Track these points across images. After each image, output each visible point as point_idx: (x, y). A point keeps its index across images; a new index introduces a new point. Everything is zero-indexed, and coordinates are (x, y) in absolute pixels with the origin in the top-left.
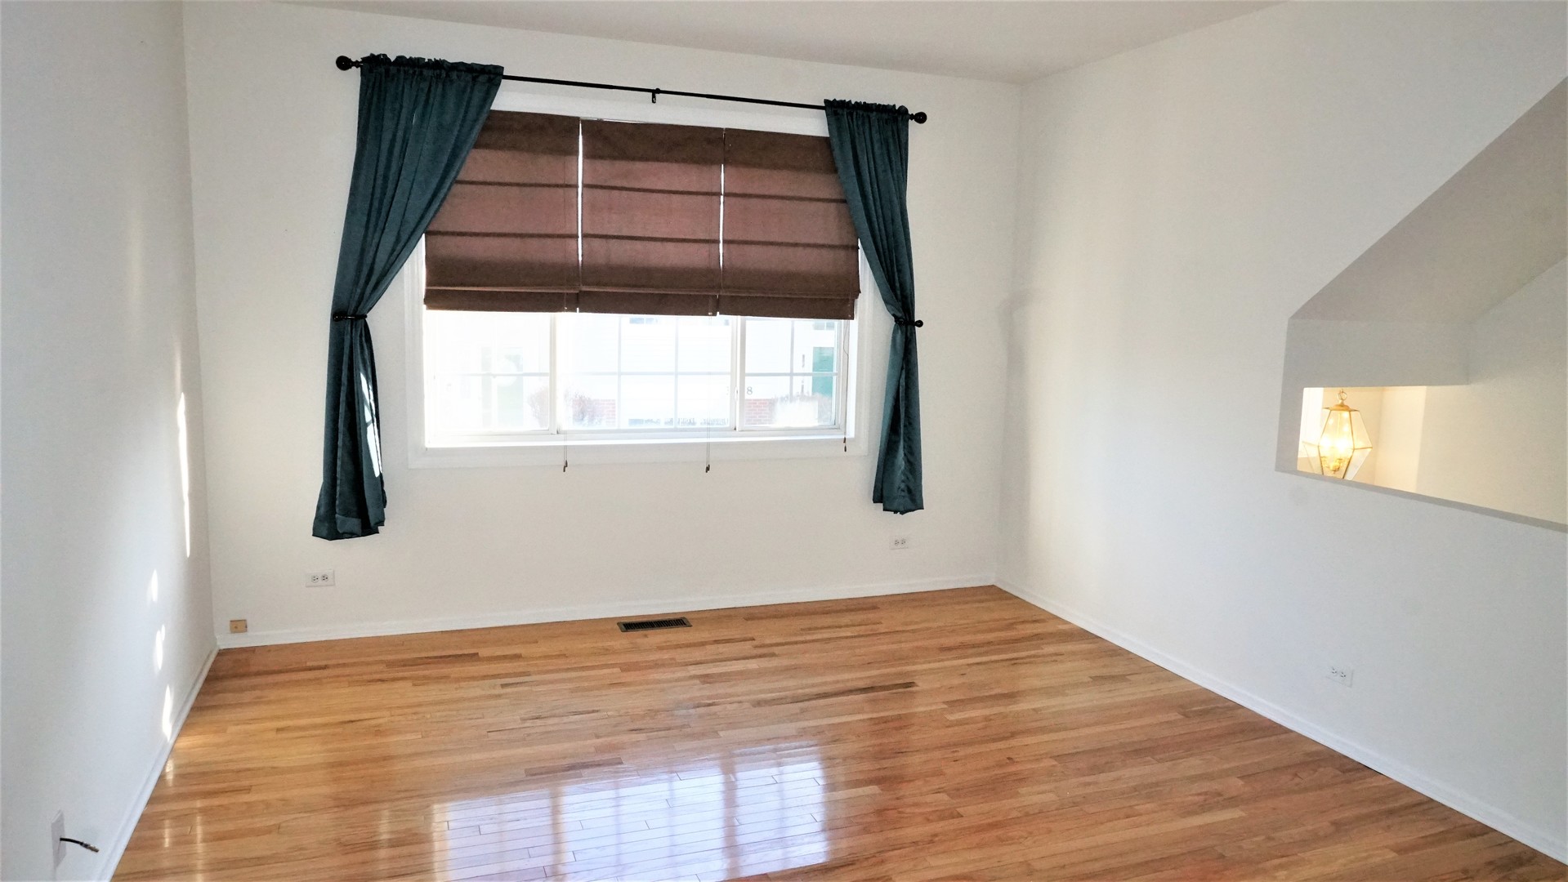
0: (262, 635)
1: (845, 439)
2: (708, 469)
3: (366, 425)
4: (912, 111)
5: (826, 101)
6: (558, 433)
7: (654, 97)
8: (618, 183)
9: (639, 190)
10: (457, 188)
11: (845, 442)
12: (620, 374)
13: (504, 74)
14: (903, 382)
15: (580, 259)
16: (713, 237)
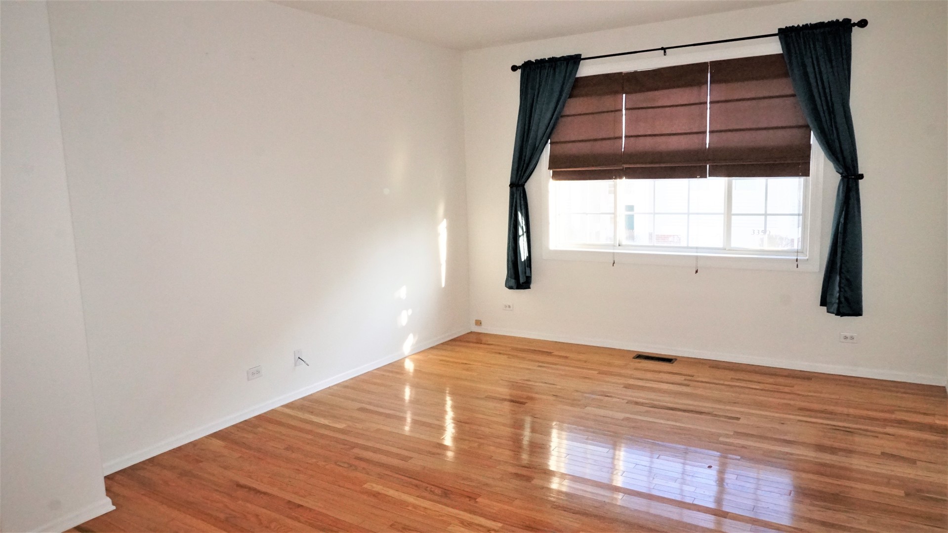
0: (487, 328)
1: (797, 259)
2: (697, 272)
3: (520, 236)
4: (855, 20)
5: (780, 30)
6: (619, 245)
7: (665, 52)
8: (644, 105)
9: (659, 107)
10: (564, 119)
11: (797, 261)
12: (655, 214)
13: (582, 57)
14: (842, 220)
15: (623, 150)
16: (702, 130)
